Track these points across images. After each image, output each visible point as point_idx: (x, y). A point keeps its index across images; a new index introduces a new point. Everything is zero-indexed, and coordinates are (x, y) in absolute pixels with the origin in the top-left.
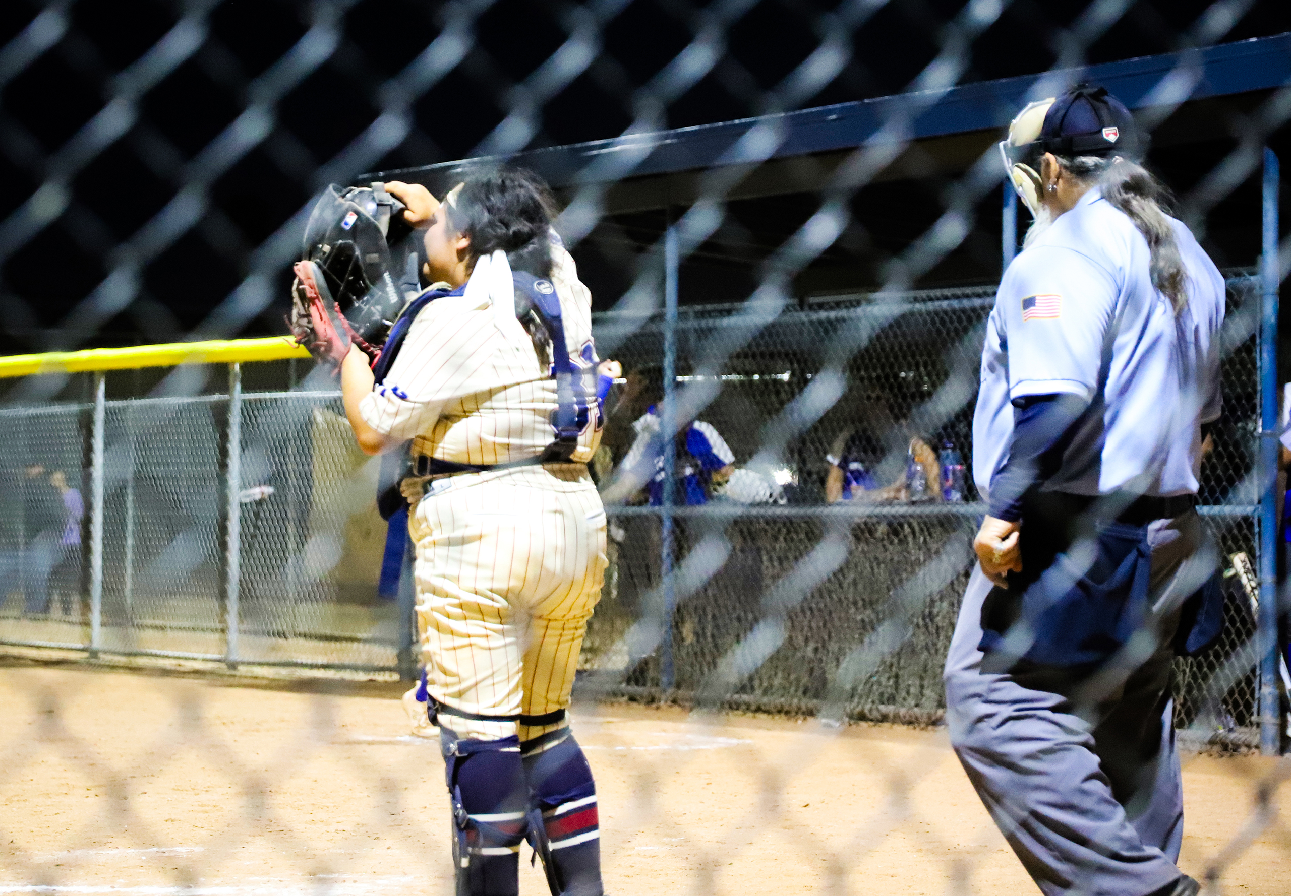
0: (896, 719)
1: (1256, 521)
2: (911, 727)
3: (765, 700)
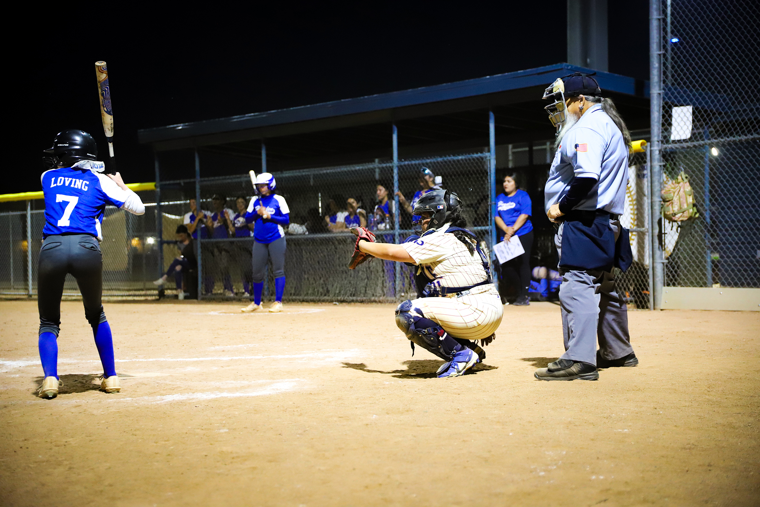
0: (357, 301)
1: (490, 232)
2: (362, 303)
3: (306, 298)
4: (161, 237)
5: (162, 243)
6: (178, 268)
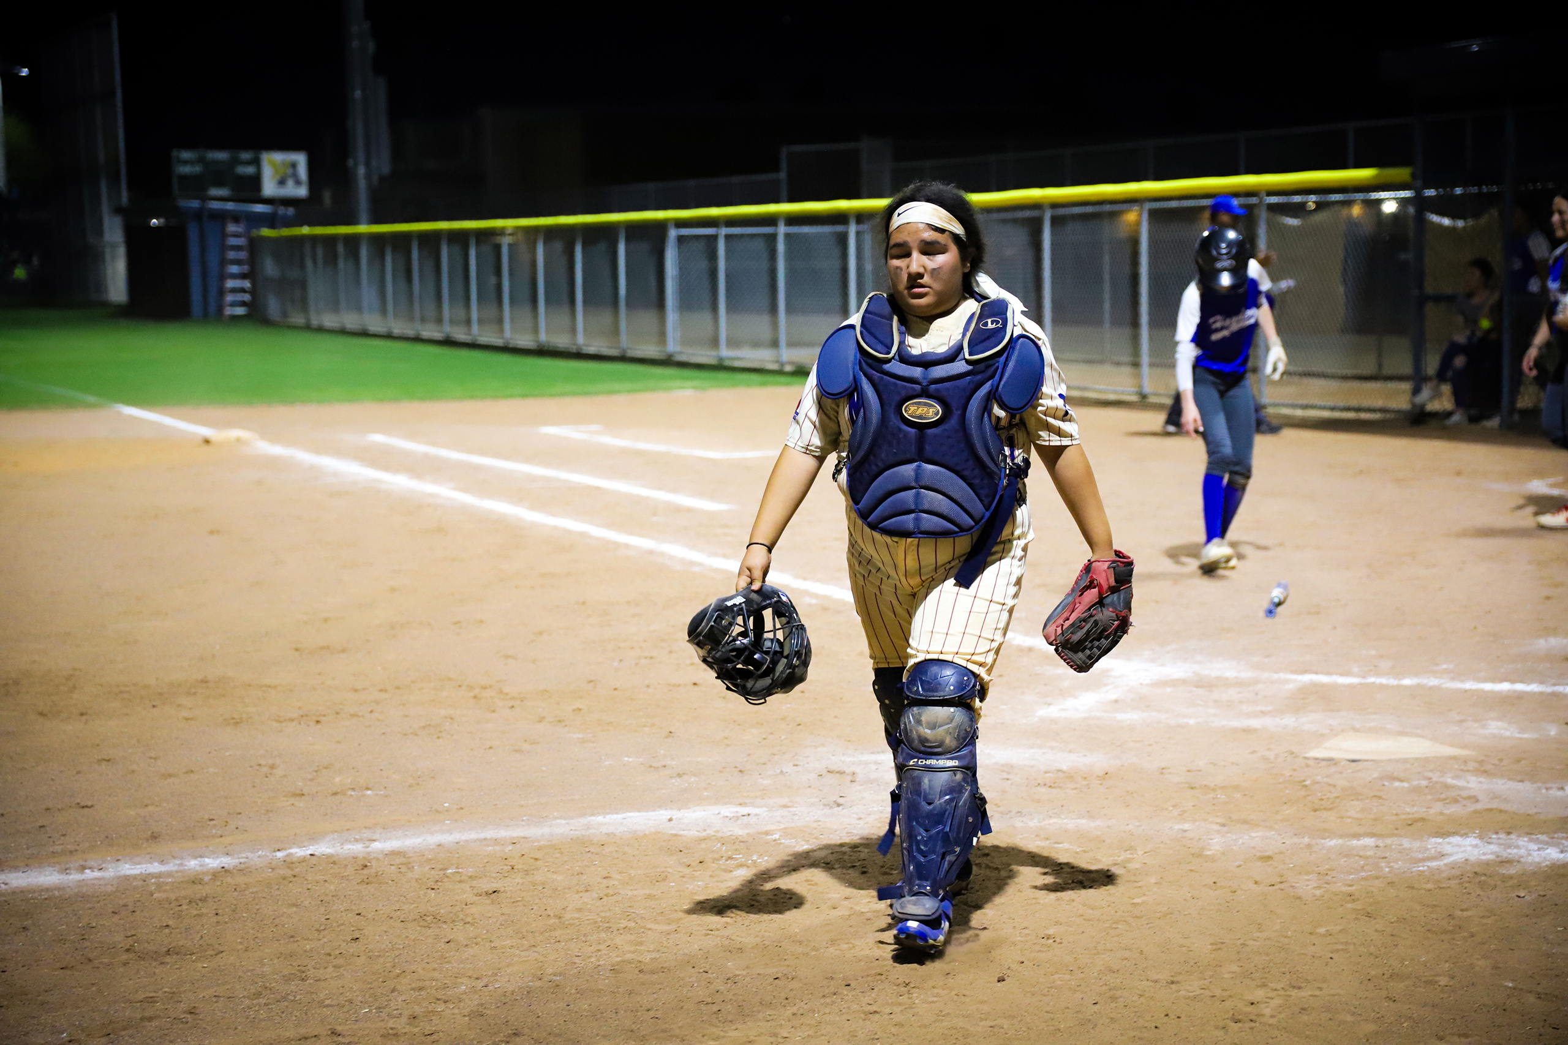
4: (1420, 286)
5: (1423, 300)
6: (1459, 361)
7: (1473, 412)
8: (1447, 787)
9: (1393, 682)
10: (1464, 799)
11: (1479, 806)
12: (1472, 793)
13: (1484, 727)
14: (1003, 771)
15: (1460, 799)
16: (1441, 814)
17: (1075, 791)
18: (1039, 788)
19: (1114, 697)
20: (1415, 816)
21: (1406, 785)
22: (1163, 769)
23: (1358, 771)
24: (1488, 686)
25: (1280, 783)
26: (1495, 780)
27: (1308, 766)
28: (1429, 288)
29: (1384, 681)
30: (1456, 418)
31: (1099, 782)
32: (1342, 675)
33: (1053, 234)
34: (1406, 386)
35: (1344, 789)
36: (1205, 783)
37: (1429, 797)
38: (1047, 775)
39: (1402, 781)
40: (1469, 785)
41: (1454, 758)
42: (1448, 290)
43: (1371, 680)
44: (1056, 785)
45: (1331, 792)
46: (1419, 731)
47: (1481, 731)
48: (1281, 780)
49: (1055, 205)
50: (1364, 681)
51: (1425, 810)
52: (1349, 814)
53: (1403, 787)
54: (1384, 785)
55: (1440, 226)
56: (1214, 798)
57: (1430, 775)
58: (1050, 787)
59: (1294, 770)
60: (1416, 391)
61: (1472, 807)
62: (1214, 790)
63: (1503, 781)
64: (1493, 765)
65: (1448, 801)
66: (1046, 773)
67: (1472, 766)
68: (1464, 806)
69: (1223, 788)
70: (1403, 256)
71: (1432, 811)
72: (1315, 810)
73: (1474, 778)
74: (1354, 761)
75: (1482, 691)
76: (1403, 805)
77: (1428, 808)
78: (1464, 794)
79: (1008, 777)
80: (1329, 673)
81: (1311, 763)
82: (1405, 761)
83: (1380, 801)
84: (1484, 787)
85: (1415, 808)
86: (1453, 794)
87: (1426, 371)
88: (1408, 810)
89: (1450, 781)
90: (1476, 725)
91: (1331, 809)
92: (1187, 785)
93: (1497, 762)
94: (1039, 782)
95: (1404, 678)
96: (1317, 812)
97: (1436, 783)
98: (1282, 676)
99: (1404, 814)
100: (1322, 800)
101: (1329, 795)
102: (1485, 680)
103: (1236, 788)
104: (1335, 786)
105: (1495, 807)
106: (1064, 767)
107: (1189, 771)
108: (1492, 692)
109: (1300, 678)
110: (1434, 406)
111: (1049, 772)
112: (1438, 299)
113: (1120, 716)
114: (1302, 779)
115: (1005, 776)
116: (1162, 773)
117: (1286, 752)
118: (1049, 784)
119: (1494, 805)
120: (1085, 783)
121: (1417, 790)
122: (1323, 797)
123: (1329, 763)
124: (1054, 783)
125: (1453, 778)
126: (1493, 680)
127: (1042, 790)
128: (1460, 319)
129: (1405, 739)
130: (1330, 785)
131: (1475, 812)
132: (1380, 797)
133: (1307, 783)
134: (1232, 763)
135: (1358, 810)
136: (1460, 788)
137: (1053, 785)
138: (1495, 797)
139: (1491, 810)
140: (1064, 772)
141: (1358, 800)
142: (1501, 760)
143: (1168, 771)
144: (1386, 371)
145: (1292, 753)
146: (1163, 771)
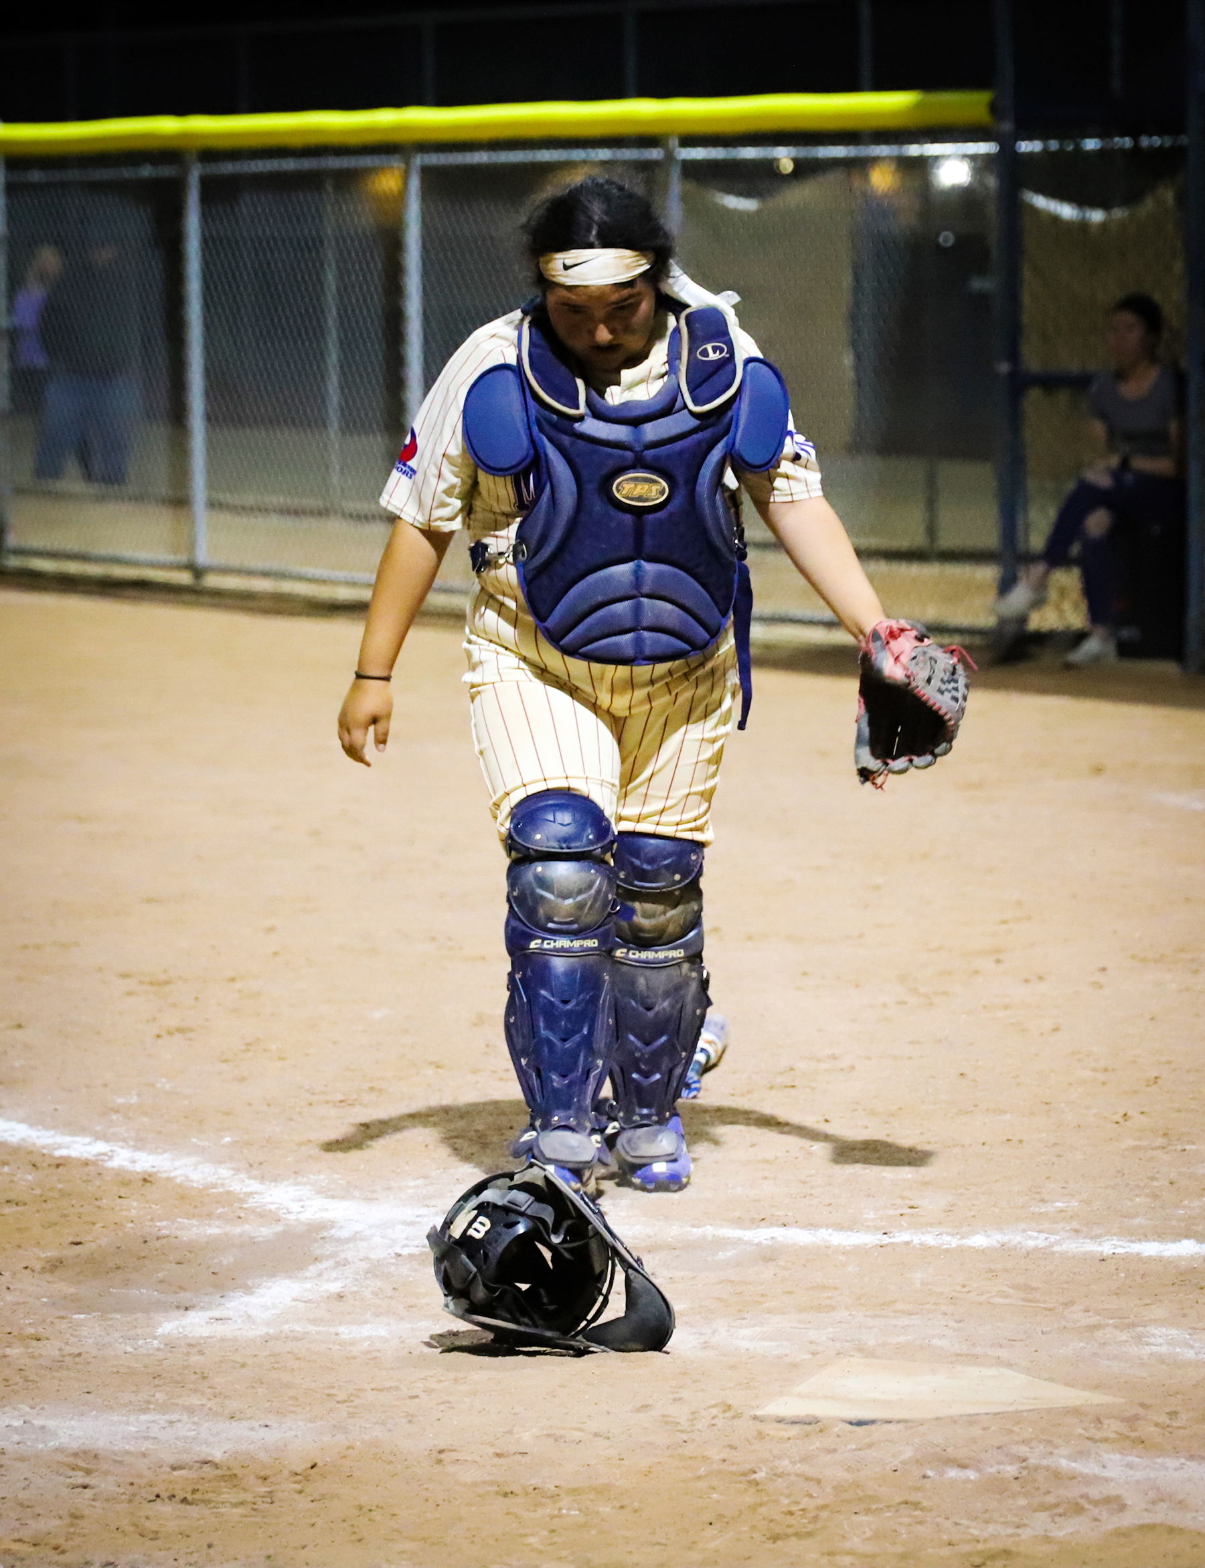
4: (1014, 356)
5: (1019, 383)
6: (1097, 522)
7: (1126, 633)
8: (1057, 1476)
9: (951, 1242)
10: (1096, 1503)
11: (1126, 1520)
12: (1111, 1490)
13: (1139, 1339)
14: (74, 1468)
15: (1087, 1506)
16: (1047, 1539)
17: (240, 1510)
18: (158, 1505)
19: (335, 1287)
20: (991, 1545)
21: (972, 1475)
22: (441, 1452)
23: (870, 1446)
24: (1150, 1249)
25: (699, 1478)
26: (1159, 1460)
27: (761, 1436)
28: (1033, 360)
29: (930, 1239)
30: (1092, 646)
31: (298, 1487)
32: (840, 1227)
33: (205, 217)
34: (988, 574)
35: (839, 1488)
36: (534, 1482)
37: (1022, 1502)
38: (176, 1473)
39: (963, 1466)
40: (1106, 1473)
41: (1076, 1412)
42: (1071, 364)
43: (901, 1237)
44: (198, 1496)
45: (811, 1496)
46: (1003, 1353)
47: (1133, 1350)
48: (702, 1471)
49: (211, 154)
50: (886, 1240)
51: (1011, 1531)
52: (848, 1545)
53: (968, 1481)
54: (924, 1477)
55: (1056, 219)
56: (553, 1517)
57: (1023, 1450)
58: (184, 1500)
59: (732, 1447)
60: (1005, 586)
61: (1113, 1522)
62: (554, 1497)
63: (1177, 1463)
64: (1156, 1425)
65: (1060, 1510)
66: (174, 1468)
67: (1112, 1427)
68: (1096, 1520)
69: (573, 1491)
70: (978, 284)
71: (1025, 1534)
72: (775, 1538)
73: (1117, 1457)
74: (860, 1423)
75: (1138, 1257)
76: (964, 1521)
77: (1018, 1527)
78: (1094, 1492)
79: (87, 1481)
80: (812, 1225)
81: (771, 1429)
82: (971, 1420)
83: (917, 1513)
84: (1139, 1475)
85: (991, 1528)
86: (1072, 1492)
87: (1027, 541)
88: (976, 1532)
89: (1064, 1464)
90: (1123, 1336)
91: (809, 1534)
92: (494, 1488)
93: (1164, 1419)
94: (156, 1490)
95: (973, 1233)
96: (779, 1543)
97: (1037, 1468)
98: (709, 1231)
99: (968, 1542)
100: (791, 1513)
101: (806, 1502)
102: (1144, 1235)
103: (602, 1491)
104: (819, 1482)
105: (1159, 1521)
106: (217, 1455)
107: (498, 1455)
108: (1159, 1259)
109: (749, 1235)
110: (1044, 620)
111: (181, 1468)
112: (1050, 382)
113: (346, 1332)
114: (748, 1467)
115: (80, 1478)
116: (439, 1461)
117: (714, 1406)
118: (181, 1495)
119: (1161, 1515)
120: (263, 1489)
121: (997, 1487)
122: (794, 1508)
123: (808, 1428)
124: (195, 1491)
125: (1072, 1458)
126: (1161, 1235)
127: (165, 1508)
128: (1098, 428)
129: (973, 1372)
130: (808, 1479)
131: (1118, 1533)
132: (916, 1505)
133: (759, 1476)
134: (596, 1435)
135: (869, 1534)
136: (1088, 1480)
137: (190, 1498)
138: (1160, 1497)
139: (1151, 1527)
140: (217, 1466)
141: (868, 1511)
142: (1173, 1414)
143: (454, 1456)
144: (947, 541)
145: (729, 1407)
146: (442, 1456)
